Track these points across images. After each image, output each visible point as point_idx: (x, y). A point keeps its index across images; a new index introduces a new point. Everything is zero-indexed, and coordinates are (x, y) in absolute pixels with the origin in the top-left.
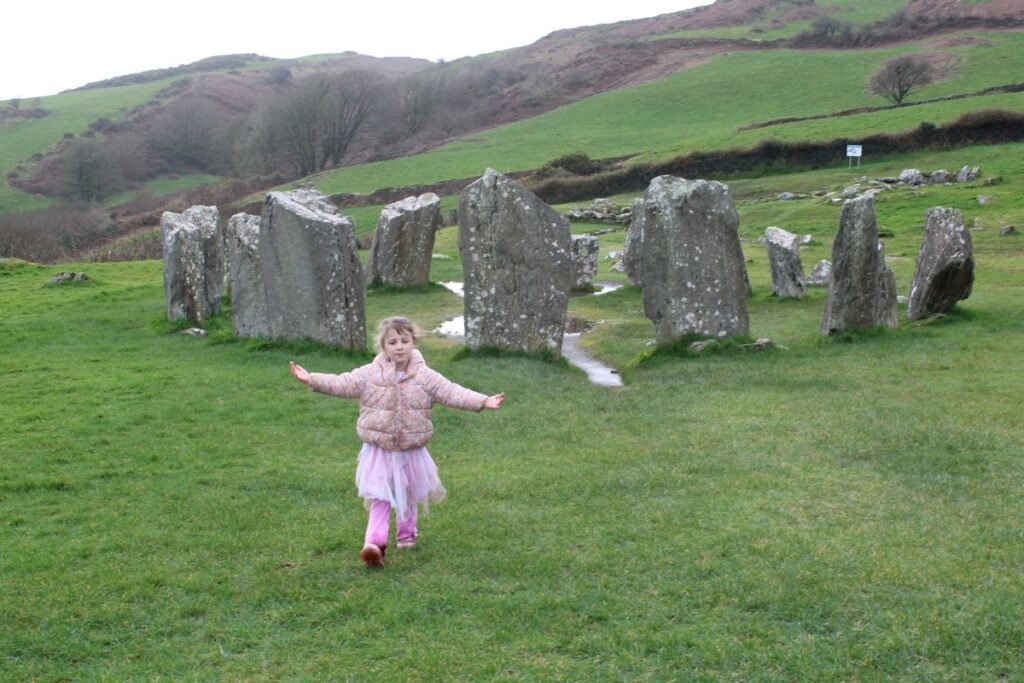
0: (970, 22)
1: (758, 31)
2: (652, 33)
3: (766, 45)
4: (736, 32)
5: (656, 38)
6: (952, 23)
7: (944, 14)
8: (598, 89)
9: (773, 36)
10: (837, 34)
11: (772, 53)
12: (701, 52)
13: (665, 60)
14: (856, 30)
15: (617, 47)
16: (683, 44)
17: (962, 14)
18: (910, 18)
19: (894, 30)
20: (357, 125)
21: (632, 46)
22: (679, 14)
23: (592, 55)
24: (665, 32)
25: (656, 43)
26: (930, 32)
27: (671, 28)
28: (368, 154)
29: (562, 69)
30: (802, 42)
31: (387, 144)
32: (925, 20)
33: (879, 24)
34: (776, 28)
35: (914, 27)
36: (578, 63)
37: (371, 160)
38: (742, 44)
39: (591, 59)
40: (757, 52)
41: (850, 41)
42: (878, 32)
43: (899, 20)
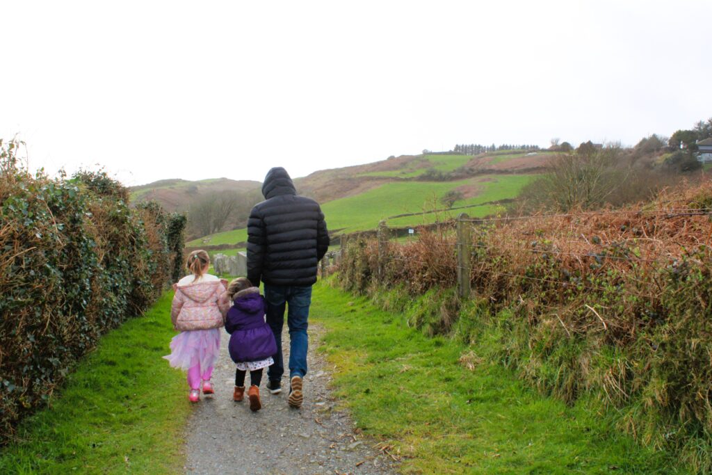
0: (491, 171)
1: (404, 173)
2: (358, 173)
3: (406, 180)
4: (394, 174)
5: (360, 175)
6: (483, 172)
7: (480, 168)
8: (334, 199)
9: (410, 175)
10: (436, 175)
11: (409, 183)
12: (378, 182)
13: (363, 185)
14: (444, 174)
15: (342, 179)
16: (371, 179)
17: (487, 168)
18: (467, 169)
19: (460, 174)
20: (228, 214)
21: (349, 179)
22: (371, 164)
23: (331, 183)
24: (364, 173)
25: (359, 178)
26: (474, 175)
27: (367, 171)
28: (233, 226)
29: (318, 189)
30: (422, 178)
31: (241, 221)
32: (472, 170)
33: (454, 171)
34: (411, 172)
35: (468, 173)
36: (325, 186)
37: (234, 229)
38: (396, 179)
39: (330, 185)
40: (402, 183)
41: (441, 178)
42: (453, 175)
43: (462, 170)
